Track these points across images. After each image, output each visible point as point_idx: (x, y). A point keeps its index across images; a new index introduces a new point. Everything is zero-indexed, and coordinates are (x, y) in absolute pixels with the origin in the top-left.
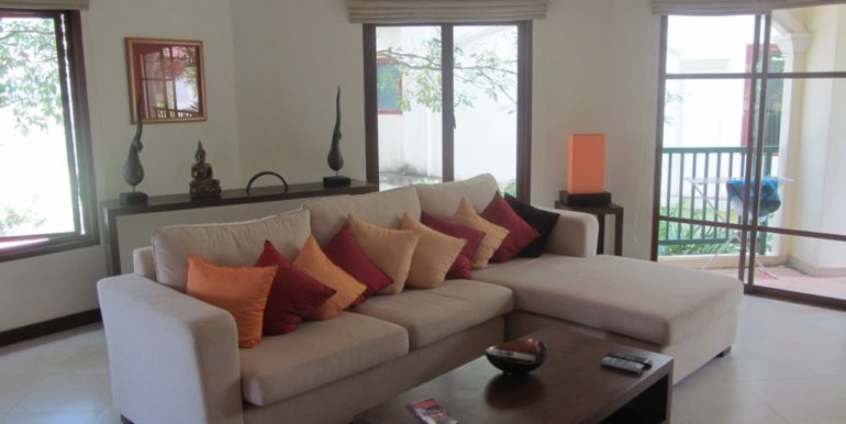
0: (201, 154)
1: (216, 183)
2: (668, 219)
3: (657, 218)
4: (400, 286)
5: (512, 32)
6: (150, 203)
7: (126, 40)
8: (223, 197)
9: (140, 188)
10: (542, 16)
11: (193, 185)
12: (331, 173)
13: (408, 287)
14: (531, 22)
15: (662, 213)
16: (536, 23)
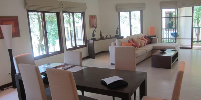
0: (101, 32)
1: (103, 36)
2: (163, 39)
3: (162, 39)
4: (139, 47)
5: (139, 12)
6: (96, 40)
7: (89, 16)
8: (104, 38)
9: (94, 38)
10: (144, 10)
11: (100, 37)
12: (116, 35)
13: (140, 47)
14: (142, 11)
15: (163, 38)
16: (143, 11)
